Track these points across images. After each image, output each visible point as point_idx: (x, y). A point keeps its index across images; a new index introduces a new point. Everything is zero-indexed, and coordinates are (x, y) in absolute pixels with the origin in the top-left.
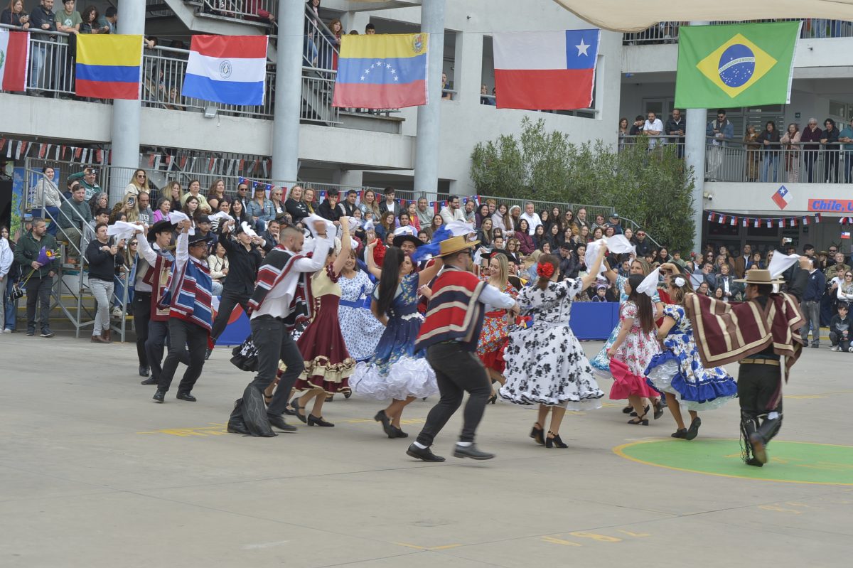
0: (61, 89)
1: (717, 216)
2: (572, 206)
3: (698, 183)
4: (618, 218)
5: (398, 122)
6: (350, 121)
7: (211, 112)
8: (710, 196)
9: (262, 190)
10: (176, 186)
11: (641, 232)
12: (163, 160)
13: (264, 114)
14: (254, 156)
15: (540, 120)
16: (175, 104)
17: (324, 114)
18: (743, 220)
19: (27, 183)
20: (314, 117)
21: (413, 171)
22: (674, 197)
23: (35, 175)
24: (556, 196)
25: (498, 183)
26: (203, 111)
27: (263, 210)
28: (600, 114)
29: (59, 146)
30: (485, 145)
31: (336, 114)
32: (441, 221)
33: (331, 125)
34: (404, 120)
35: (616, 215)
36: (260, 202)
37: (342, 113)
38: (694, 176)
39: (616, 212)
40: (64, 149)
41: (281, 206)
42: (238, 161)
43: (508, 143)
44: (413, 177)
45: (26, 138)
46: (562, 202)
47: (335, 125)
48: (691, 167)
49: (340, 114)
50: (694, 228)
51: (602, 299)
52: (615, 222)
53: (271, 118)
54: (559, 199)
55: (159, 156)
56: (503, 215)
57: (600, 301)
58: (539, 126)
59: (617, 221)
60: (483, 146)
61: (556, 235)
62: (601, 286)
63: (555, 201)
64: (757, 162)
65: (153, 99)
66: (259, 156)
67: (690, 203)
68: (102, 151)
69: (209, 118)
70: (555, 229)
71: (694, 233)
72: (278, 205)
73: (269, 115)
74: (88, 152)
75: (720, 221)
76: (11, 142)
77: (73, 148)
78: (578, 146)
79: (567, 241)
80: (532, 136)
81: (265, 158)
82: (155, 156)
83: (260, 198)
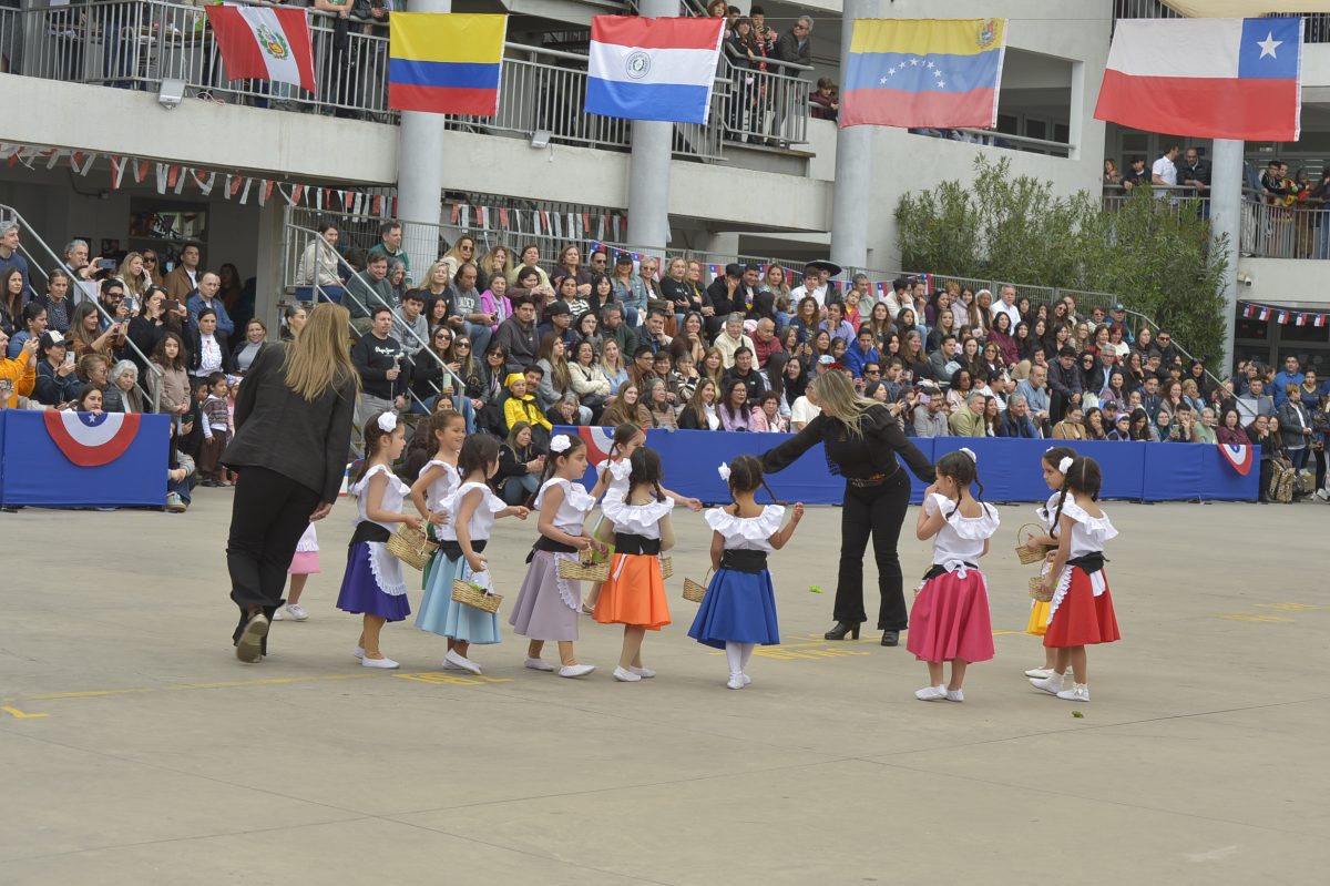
0: (324, 100)
1: (1257, 311)
2: (1056, 293)
3: (1232, 259)
4: (1123, 311)
5: (804, 159)
6: (736, 155)
7: (542, 138)
8: (1248, 280)
9: (628, 264)
10: (501, 253)
11: (1163, 335)
12: (473, 214)
13: (616, 144)
14: (598, 208)
15: (1003, 159)
16: (487, 125)
17: (700, 145)
18: (1297, 315)
19: (288, 247)
20: (687, 150)
21: (829, 234)
22: (1198, 280)
23: (301, 234)
24: (1031, 276)
25: (940, 254)
26: (528, 137)
27: (631, 294)
28: (1077, 151)
29: (320, 189)
30: (915, 196)
31: (718, 145)
32: (885, 313)
33: (710, 161)
34: (813, 155)
35: (1120, 306)
36: (624, 280)
37: (728, 143)
38: (1228, 249)
39: (1119, 301)
40: (328, 193)
41: (654, 288)
42: (579, 216)
43: (951, 193)
44: (829, 246)
45: (274, 176)
46: (1040, 285)
47: (717, 162)
48: (1224, 235)
49: (724, 146)
50: (1225, 327)
51: (1124, 436)
52: (1120, 317)
53: (627, 150)
54: (1035, 281)
55: (466, 208)
56: (968, 305)
57: (1121, 439)
58: (1001, 170)
59: (1123, 315)
60: (912, 197)
61: (1042, 336)
62: (1121, 416)
63: (1030, 283)
64: (1311, 227)
65: (455, 117)
66: (605, 209)
67: (1219, 289)
68: (383, 199)
69: (538, 148)
70: (1040, 328)
71: (1225, 336)
72: (649, 286)
73: (623, 145)
74: (364, 198)
75: (1263, 316)
76: (249, 181)
77: (340, 192)
78: (1065, 200)
79: (1060, 347)
80: (990, 183)
81: (614, 211)
82: (460, 206)
83: (624, 275)
